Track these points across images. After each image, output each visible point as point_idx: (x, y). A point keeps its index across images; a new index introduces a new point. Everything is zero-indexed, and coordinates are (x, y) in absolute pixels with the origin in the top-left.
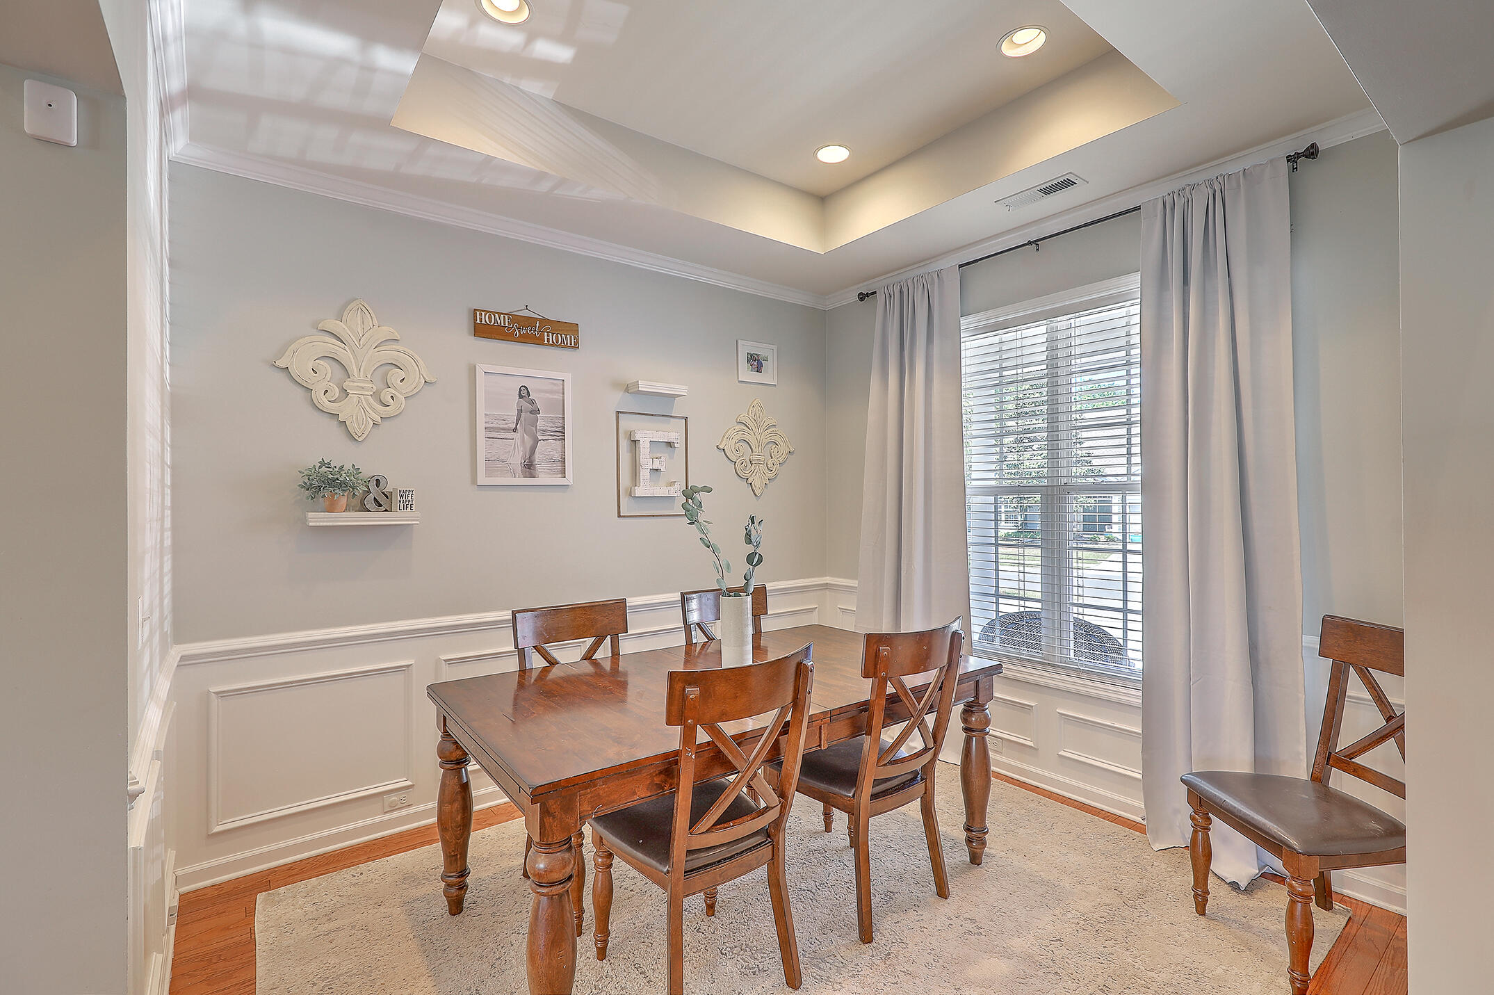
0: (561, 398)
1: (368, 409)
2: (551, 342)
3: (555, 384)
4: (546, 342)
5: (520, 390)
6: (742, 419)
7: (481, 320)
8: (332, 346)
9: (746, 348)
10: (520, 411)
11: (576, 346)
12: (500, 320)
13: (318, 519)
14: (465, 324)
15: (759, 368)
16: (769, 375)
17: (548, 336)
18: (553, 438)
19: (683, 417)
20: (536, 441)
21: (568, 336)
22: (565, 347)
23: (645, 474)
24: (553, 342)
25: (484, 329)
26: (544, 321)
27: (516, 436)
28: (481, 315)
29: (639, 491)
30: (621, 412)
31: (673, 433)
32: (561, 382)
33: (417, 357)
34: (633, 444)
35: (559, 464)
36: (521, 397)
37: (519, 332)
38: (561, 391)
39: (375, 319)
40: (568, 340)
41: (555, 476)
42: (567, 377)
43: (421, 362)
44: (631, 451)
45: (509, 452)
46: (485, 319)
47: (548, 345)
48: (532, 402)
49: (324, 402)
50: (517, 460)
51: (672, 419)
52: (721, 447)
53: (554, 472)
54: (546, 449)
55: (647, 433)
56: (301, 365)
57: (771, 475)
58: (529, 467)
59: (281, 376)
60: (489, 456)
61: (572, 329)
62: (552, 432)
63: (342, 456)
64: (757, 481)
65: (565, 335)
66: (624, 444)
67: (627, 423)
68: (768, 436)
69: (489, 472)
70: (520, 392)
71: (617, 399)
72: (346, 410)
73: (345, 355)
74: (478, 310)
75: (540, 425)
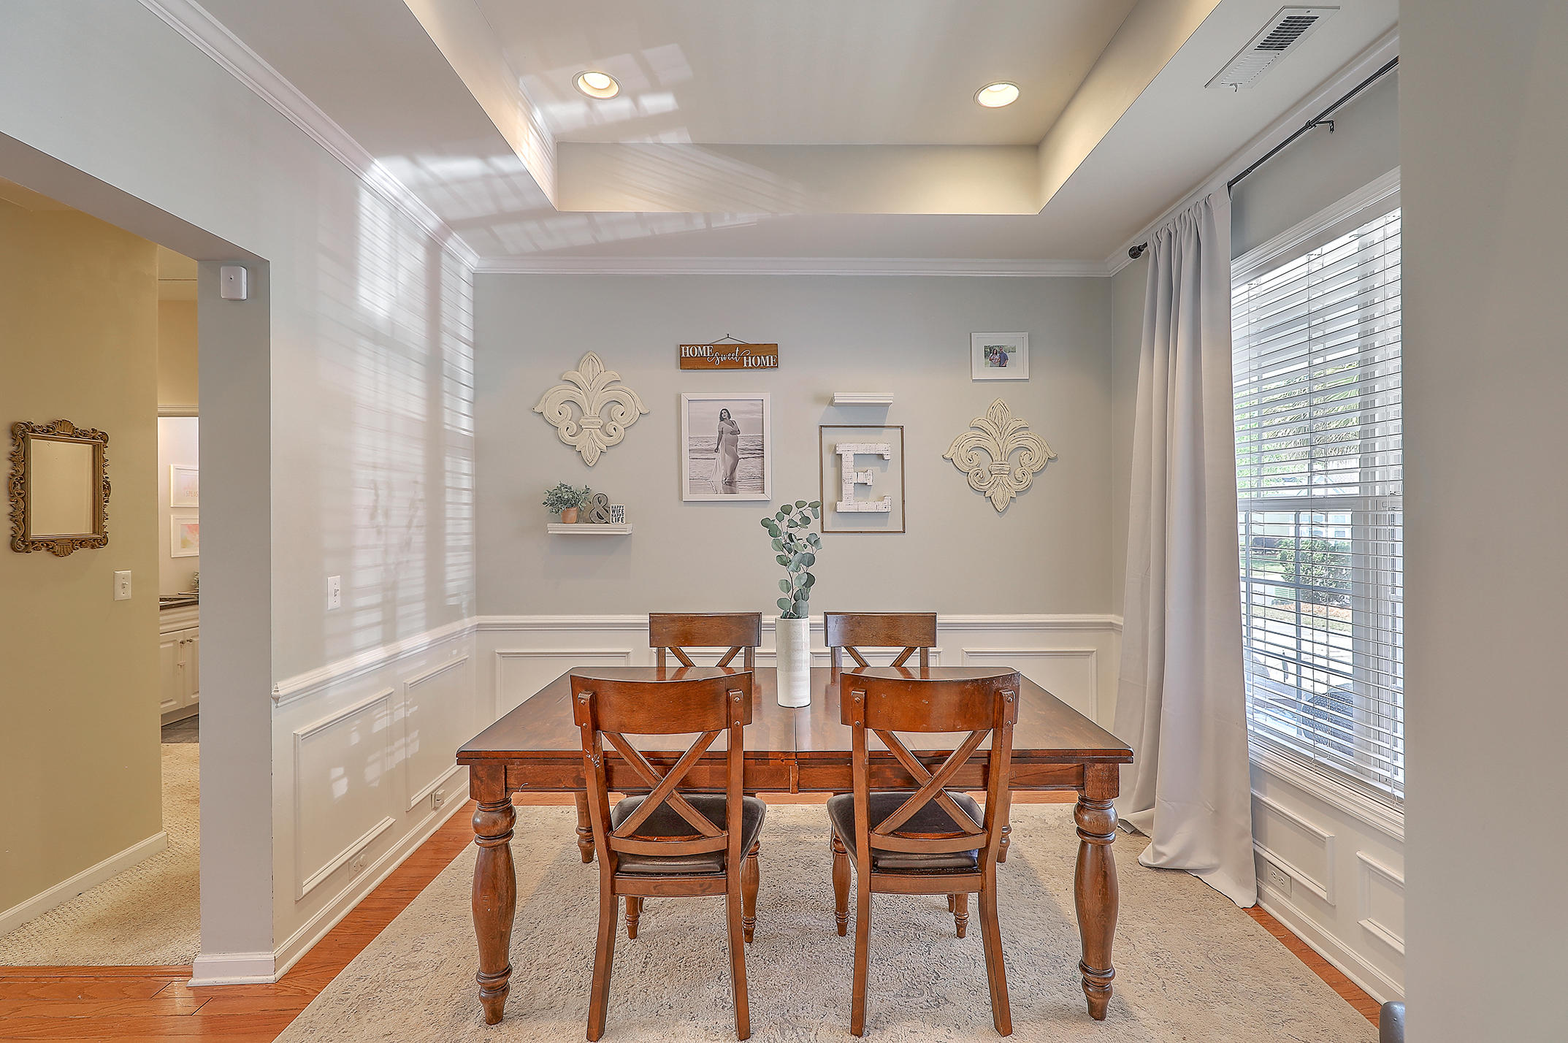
0: (761, 417)
1: (597, 440)
2: (750, 365)
3: (754, 405)
4: (745, 365)
5: (721, 413)
6: (978, 424)
7: (686, 353)
8: (570, 391)
9: (983, 340)
10: (721, 432)
11: (776, 366)
12: (702, 352)
13: (556, 528)
14: (673, 359)
15: (1002, 361)
16: (1017, 368)
17: (747, 359)
18: (753, 456)
19: (898, 427)
20: (736, 460)
21: (767, 357)
22: (765, 367)
23: (848, 489)
24: (752, 364)
25: (691, 361)
26: (744, 347)
27: (718, 456)
28: (685, 349)
29: (842, 507)
30: (823, 426)
31: (884, 443)
32: (761, 402)
33: (633, 393)
34: (838, 458)
35: (759, 481)
36: (722, 419)
37: (720, 360)
38: (761, 411)
39: (601, 365)
40: (767, 360)
41: (755, 492)
42: (767, 397)
43: (636, 397)
44: (836, 466)
45: (711, 471)
46: (689, 352)
47: (748, 368)
48: (733, 423)
49: (566, 436)
50: (719, 477)
51: (885, 430)
52: (947, 456)
53: (754, 489)
54: (746, 467)
55: (850, 446)
56: (551, 411)
57: (1020, 487)
58: (730, 484)
59: (539, 419)
60: (693, 475)
61: (772, 350)
62: (751, 450)
63: (578, 479)
64: (999, 495)
65: (765, 357)
66: (828, 459)
67: (829, 436)
68: (1015, 441)
69: (693, 490)
70: (721, 415)
71: (820, 414)
72: (582, 442)
73: (581, 398)
74: (683, 346)
75: (740, 444)
